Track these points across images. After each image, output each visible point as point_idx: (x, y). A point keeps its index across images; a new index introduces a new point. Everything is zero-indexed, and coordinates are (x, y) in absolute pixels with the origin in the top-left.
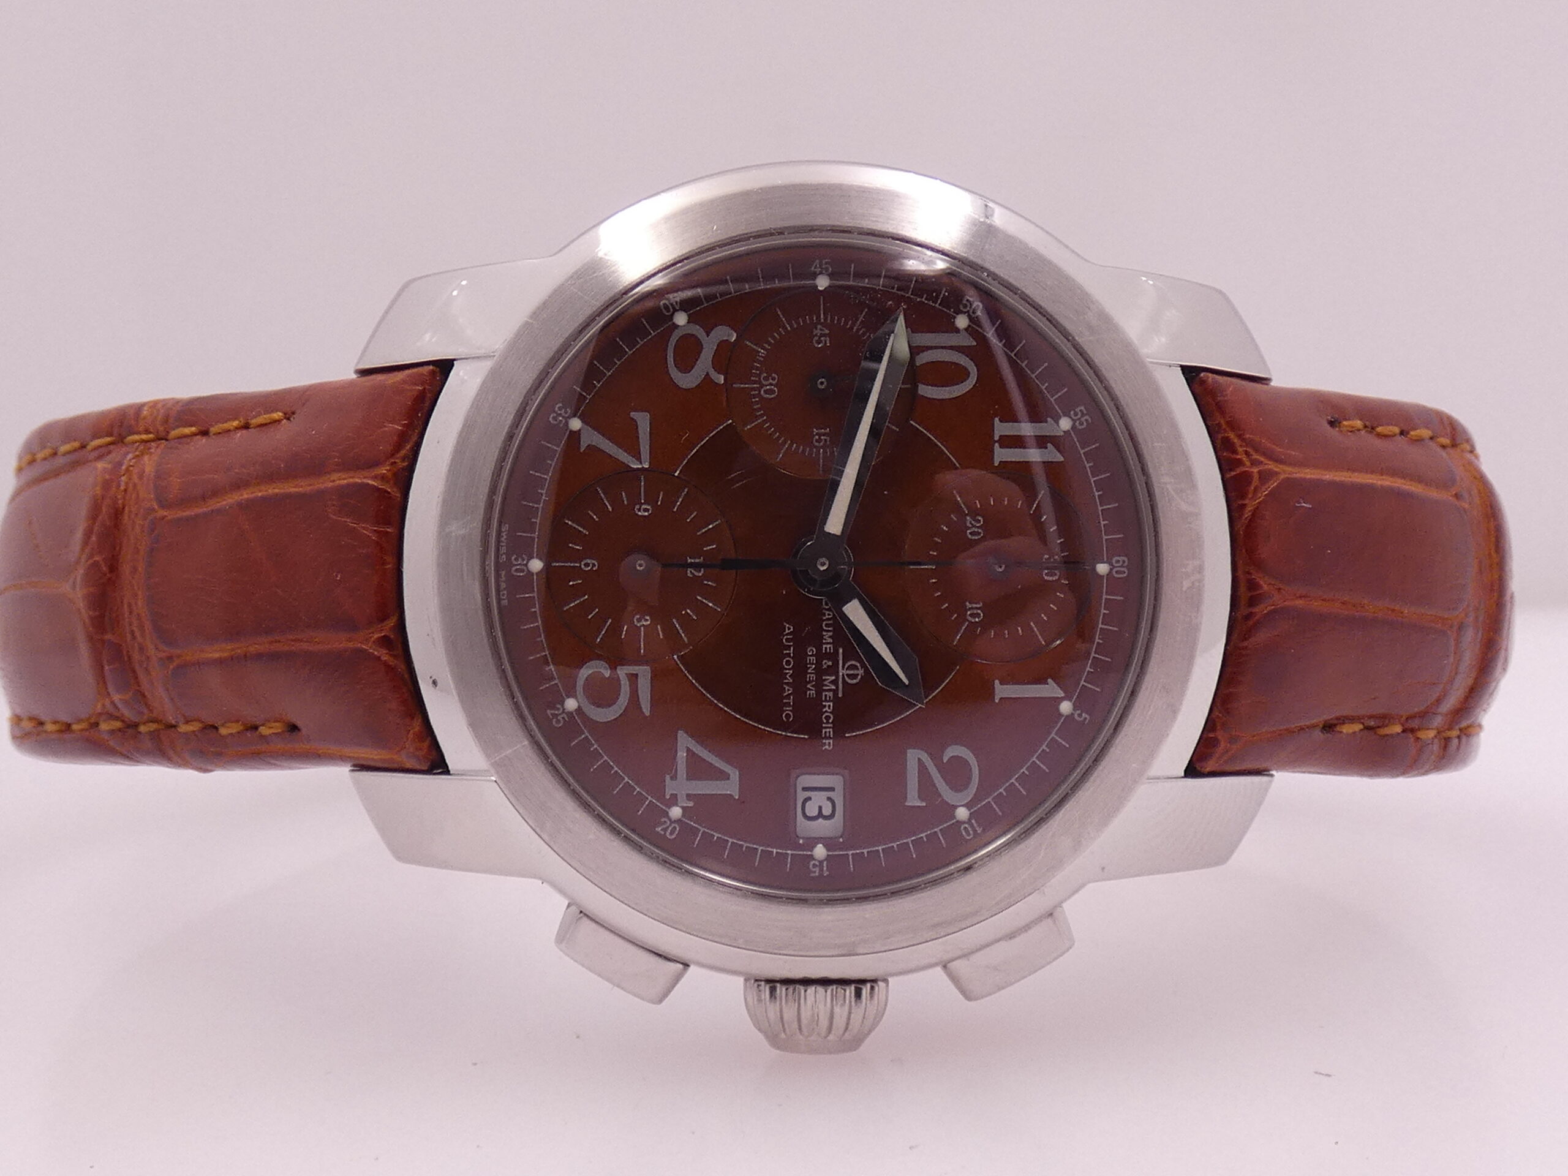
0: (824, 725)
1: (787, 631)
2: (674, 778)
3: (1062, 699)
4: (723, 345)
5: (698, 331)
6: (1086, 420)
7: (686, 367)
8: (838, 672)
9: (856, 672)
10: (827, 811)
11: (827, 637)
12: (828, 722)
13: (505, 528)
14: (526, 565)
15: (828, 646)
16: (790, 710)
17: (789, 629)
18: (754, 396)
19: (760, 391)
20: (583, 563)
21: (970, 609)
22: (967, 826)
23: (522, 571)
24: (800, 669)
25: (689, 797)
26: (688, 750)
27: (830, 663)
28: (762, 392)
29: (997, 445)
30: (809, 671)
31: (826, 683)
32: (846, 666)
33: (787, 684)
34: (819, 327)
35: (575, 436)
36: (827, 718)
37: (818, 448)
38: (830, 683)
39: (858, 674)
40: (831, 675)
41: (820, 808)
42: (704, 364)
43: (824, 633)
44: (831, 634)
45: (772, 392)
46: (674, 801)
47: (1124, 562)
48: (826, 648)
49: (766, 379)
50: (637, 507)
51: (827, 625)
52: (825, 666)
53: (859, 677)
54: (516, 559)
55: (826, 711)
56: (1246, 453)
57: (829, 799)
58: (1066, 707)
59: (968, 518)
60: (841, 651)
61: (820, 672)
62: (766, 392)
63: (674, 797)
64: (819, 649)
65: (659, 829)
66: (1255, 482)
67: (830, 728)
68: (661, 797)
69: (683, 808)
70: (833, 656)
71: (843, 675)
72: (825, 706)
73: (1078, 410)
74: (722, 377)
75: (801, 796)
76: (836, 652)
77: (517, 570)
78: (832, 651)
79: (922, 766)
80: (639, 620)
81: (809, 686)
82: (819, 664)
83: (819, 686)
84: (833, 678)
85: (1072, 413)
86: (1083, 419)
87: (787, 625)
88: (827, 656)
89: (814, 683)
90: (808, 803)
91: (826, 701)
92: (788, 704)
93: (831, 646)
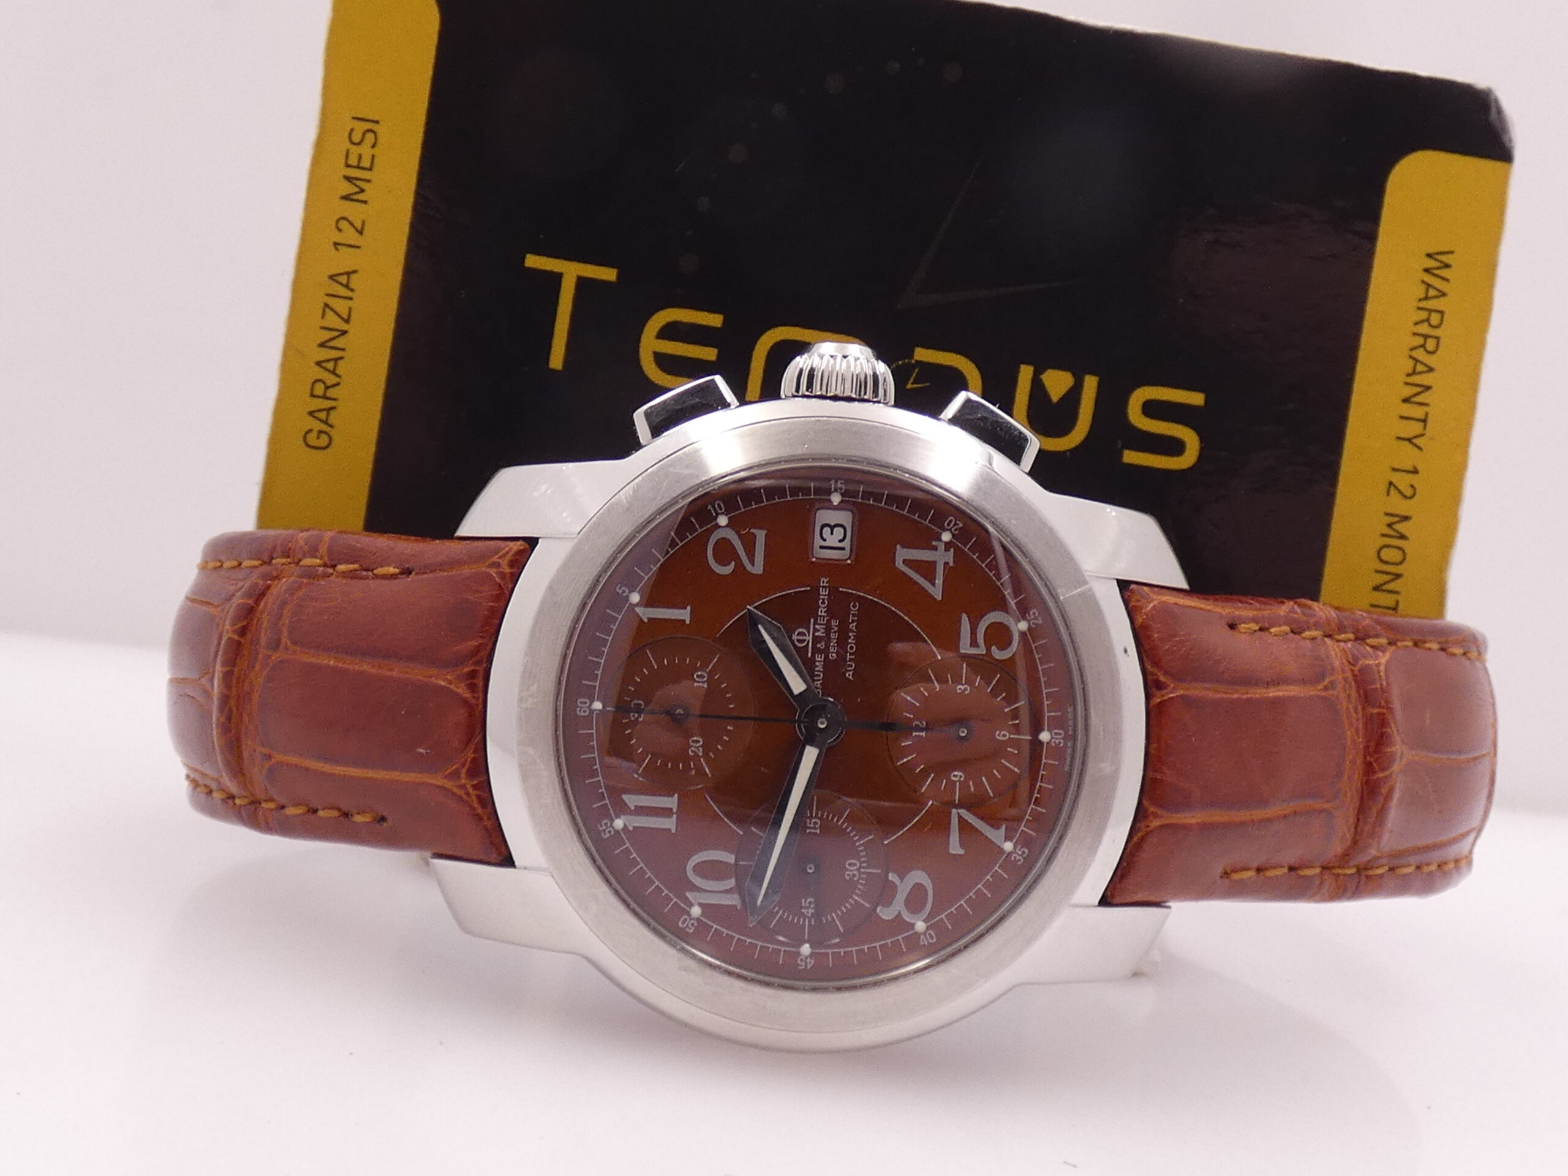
0: (826, 597)
1: (851, 673)
2: (946, 564)
3: (637, 605)
4: (888, 904)
5: (907, 917)
6: (601, 826)
7: (918, 888)
8: (813, 638)
9: (799, 638)
10: (827, 530)
11: (819, 666)
12: (823, 599)
13: (1067, 768)
14: (1052, 738)
15: (819, 659)
16: (852, 610)
17: (849, 675)
18: (864, 862)
19: (860, 865)
20: (1008, 737)
21: (703, 682)
22: (720, 512)
23: (1056, 734)
24: (842, 642)
25: (935, 548)
26: (934, 584)
27: (818, 646)
28: (858, 865)
29: (675, 811)
30: (835, 640)
31: (823, 631)
32: (806, 643)
33: (854, 632)
34: (809, 915)
35: (1008, 838)
36: (823, 603)
37: (816, 817)
38: (820, 630)
39: (798, 635)
40: (817, 636)
41: (832, 533)
42: (904, 888)
43: (822, 670)
44: (816, 669)
45: (850, 865)
46: (948, 545)
47: (580, 711)
48: (821, 657)
49: (854, 875)
50: (962, 779)
51: (819, 675)
52: (823, 643)
53: (796, 633)
54: (1060, 743)
55: (824, 608)
56: (468, 794)
57: (825, 540)
58: (635, 598)
59: (700, 754)
60: (810, 655)
61: (828, 639)
62: (855, 865)
63: (947, 550)
64: (826, 657)
65: (961, 525)
66: (464, 771)
68: (957, 549)
69: (940, 540)
70: (816, 650)
71: (809, 635)
72: (825, 612)
73: (608, 835)
74: (890, 878)
75: (846, 544)
76: (813, 654)
77: (1060, 734)
78: (816, 655)
79: (752, 562)
80: (966, 689)
81: (836, 629)
82: (827, 647)
83: (828, 629)
84: (816, 634)
85: (612, 833)
86: (604, 827)
87: (850, 677)
88: (820, 651)
89: (833, 631)
90: (841, 538)
91: (824, 617)
92: (854, 615)
93: (817, 659)
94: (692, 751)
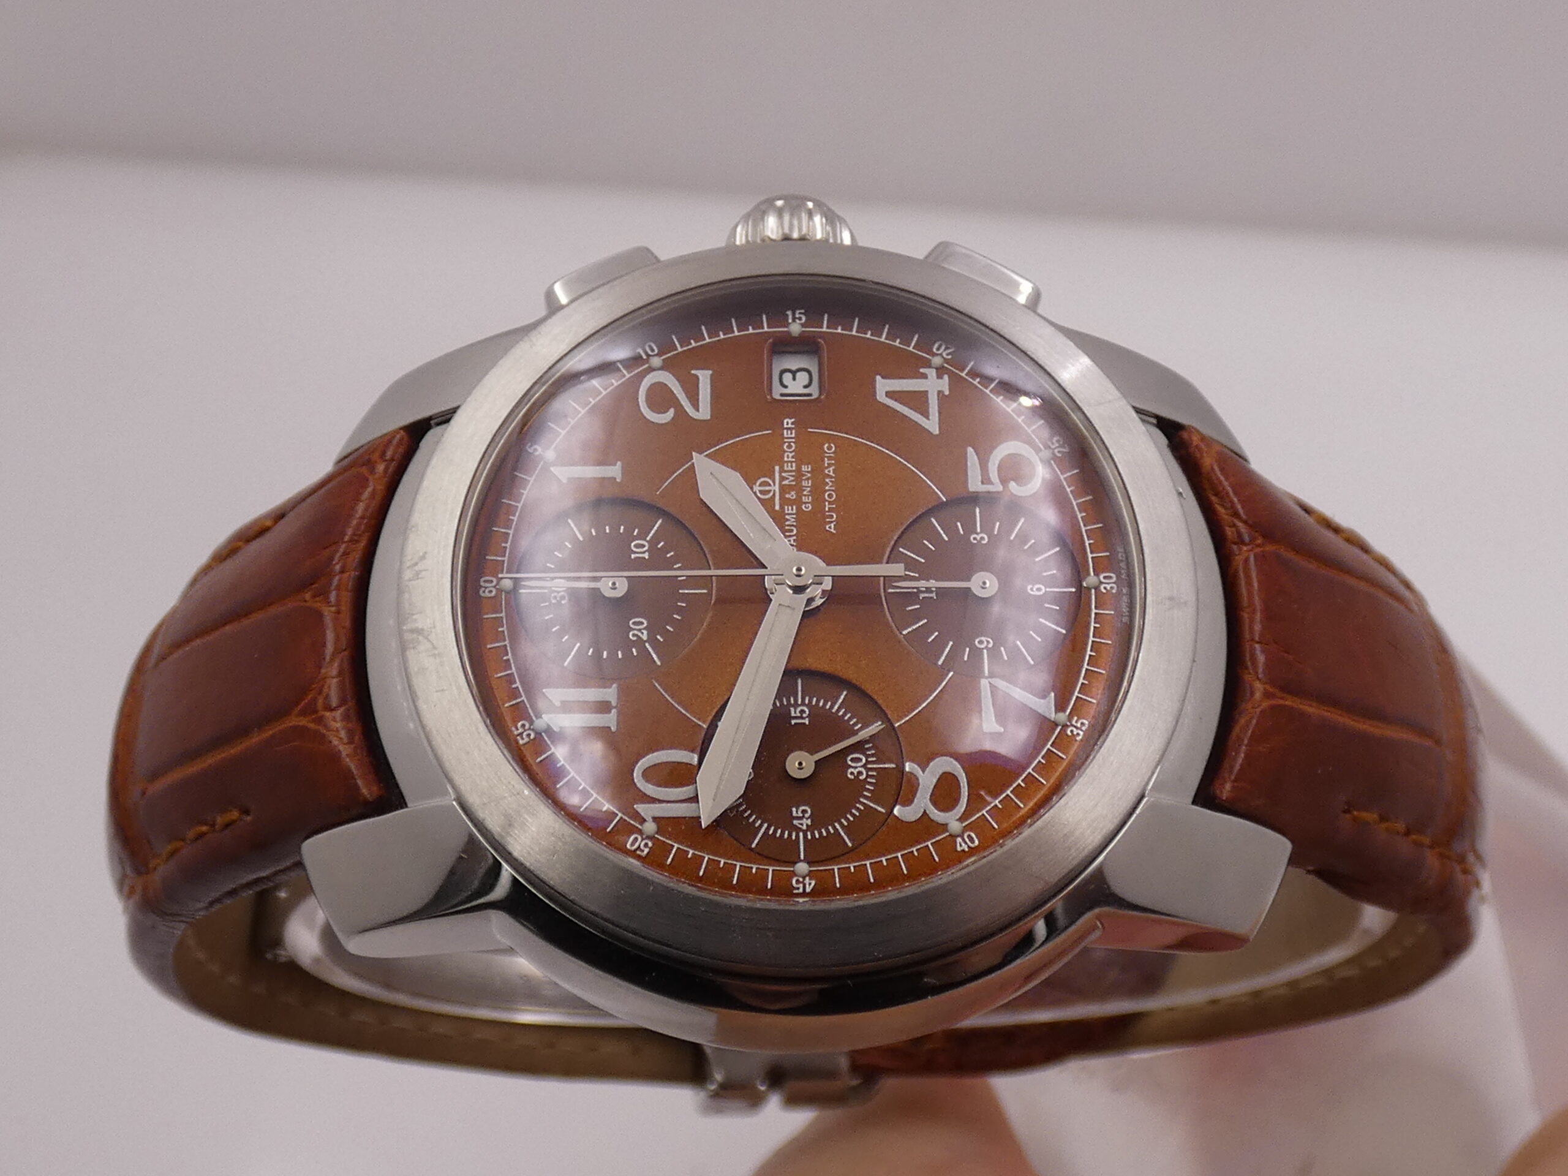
0: (793, 440)
1: (832, 525)
2: (939, 392)
4: (908, 802)
5: (937, 815)
6: (517, 729)
7: (946, 778)
8: (780, 488)
9: (762, 488)
10: (787, 377)
11: (791, 520)
12: (789, 443)
13: (1125, 620)
14: (1101, 585)
15: (790, 512)
16: (827, 453)
17: (830, 527)
18: (872, 755)
19: (866, 760)
20: (1044, 591)
21: (644, 552)
22: (651, 355)
23: (1105, 580)
24: (818, 491)
25: (924, 376)
26: (927, 417)
27: (787, 496)
28: (864, 760)
29: (614, 703)
30: (809, 489)
31: (792, 478)
32: (771, 494)
34: (804, 827)
35: (1059, 709)
36: (789, 447)
37: (803, 704)
38: (787, 479)
39: (760, 485)
40: (787, 485)
41: (794, 379)
42: (927, 779)
43: (795, 524)
44: (787, 523)
45: (853, 761)
46: (940, 372)
47: (484, 592)
48: (792, 509)
49: (860, 773)
50: (990, 645)
51: (792, 531)
52: (793, 493)
53: (758, 484)
54: (1112, 589)
55: (791, 452)
57: (786, 387)
58: (550, 457)
59: (645, 639)
60: (777, 508)
61: (799, 490)
62: (860, 760)
63: (940, 376)
64: (799, 509)
65: (954, 348)
67: (787, 438)
68: (952, 375)
69: (929, 366)
70: (784, 501)
71: (774, 485)
72: (793, 457)
73: (526, 740)
74: (907, 769)
75: (814, 389)
76: (782, 507)
77: (1111, 579)
78: (786, 507)
79: (696, 406)
80: (982, 538)
81: (809, 475)
82: (799, 496)
83: (799, 475)
84: (784, 483)
85: (532, 736)
86: (521, 730)
87: (832, 530)
88: (791, 502)
89: (804, 478)
90: (806, 382)
91: (792, 462)
92: (830, 458)
93: (786, 512)
94: (634, 635)
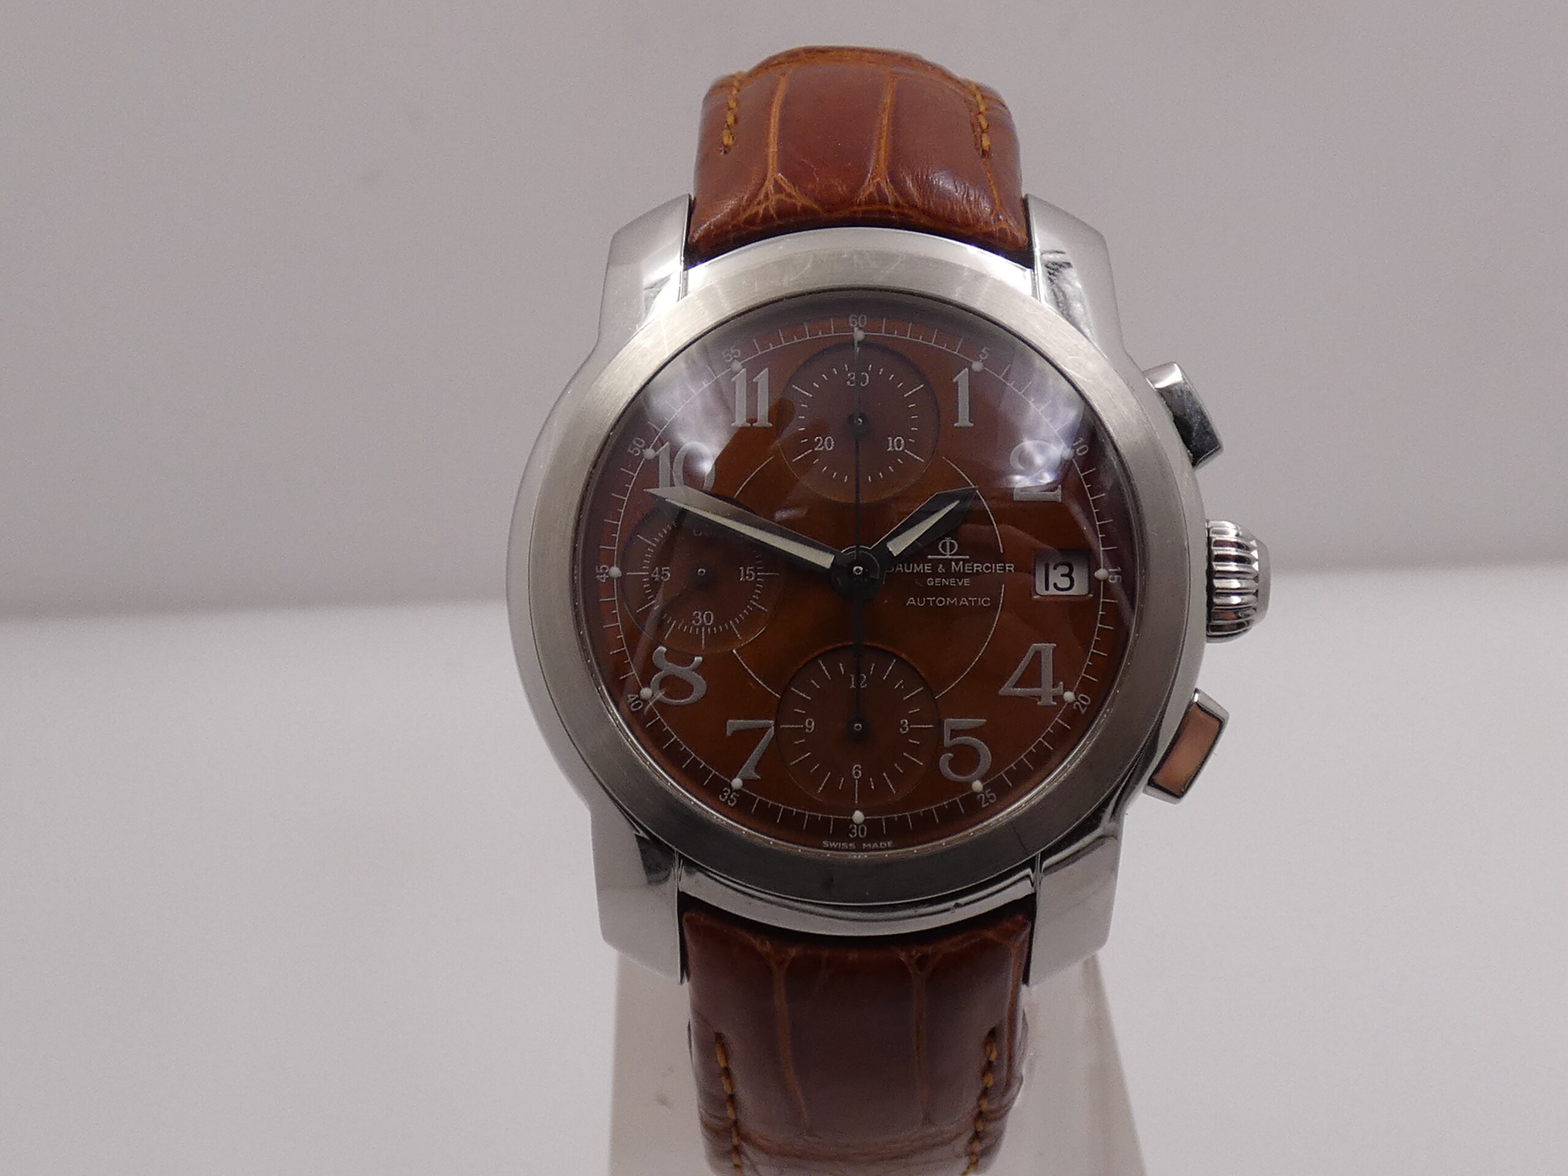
0: (994, 571)
2: (1039, 698)
3: (970, 369)
4: (669, 657)
5: (656, 678)
6: (733, 349)
7: (688, 689)
8: (947, 559)
9: (948, 544)
10: (1065, 570)
11: (918, 568)
12: (991, 568)
13: (825, 843)
14: (858, 825)
15: (926, 568)
16: (981, 600)
17: (911, 601)
18: (712, 631)
19: (708, 626)
20: (855, 777)
21: (893, 447)
22: (1078, 450)
23: (863, 829)
24: (944, 591)
25: (1055, 685)
26: (1015, 686)
27: (941, 566)
28: (709, 624)
29: (754, 424)
30: (947, 583)
31: (957, 569)
32: (943, 552)
33: (958, 603)
34: (652, 575)
35: (745, 782)
36: (987, 568)
37: (757, 576)
38: (957, 567)
39: (951, 543)
40: (951, 564)
41: (1063, 575)
42: (686, 673)
43: (915, 571)
44: (915, 565)
45: (708, 615)
46: (1058, 698)
47: (853, 317)
48: (928, 569)
49: (697, 621)
50: (807, 730)
51: (909, 569)
52: (943, 570)
53: (952, 541)
54: (853, 834)
55: (982, 569)
56: (758, 204)
57: (1055, 568)
58: (977, 366)
59: (816, 449)
60: (930, 557)
61: (948, 574)
62: (708, 621)
64: (929, 575)
65: (1083, 711)
66: (783, 197)
67: (996, 567)
68: (1056, 709)
69: (1065, 691)
70: (935, 563)
71: (950, 555)
72: (977, 570)
73: (724, 356)
74: (696, 657)
75: (1052, 591)
76: (930, 561)
77: (863, 834)
78: (930, 564)
80: (904, 729)
81: (960, 584)
82: (940, 576)
83: (960, 575)
84: (953, 563)
86: (732, 351)
87: (909, 602)
88: (934, 569)
89: (958, 580)
90: (1059, 586)
91: (973, 569)
92: (976, 602)
93: (926, 565)
94: (819, 440)
